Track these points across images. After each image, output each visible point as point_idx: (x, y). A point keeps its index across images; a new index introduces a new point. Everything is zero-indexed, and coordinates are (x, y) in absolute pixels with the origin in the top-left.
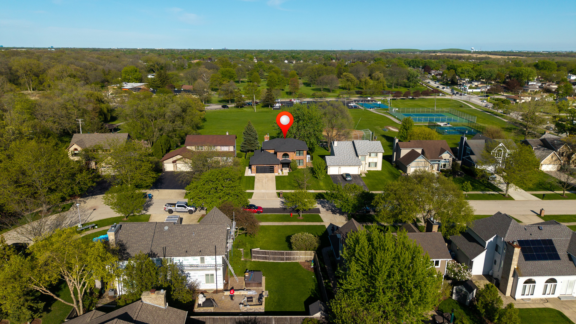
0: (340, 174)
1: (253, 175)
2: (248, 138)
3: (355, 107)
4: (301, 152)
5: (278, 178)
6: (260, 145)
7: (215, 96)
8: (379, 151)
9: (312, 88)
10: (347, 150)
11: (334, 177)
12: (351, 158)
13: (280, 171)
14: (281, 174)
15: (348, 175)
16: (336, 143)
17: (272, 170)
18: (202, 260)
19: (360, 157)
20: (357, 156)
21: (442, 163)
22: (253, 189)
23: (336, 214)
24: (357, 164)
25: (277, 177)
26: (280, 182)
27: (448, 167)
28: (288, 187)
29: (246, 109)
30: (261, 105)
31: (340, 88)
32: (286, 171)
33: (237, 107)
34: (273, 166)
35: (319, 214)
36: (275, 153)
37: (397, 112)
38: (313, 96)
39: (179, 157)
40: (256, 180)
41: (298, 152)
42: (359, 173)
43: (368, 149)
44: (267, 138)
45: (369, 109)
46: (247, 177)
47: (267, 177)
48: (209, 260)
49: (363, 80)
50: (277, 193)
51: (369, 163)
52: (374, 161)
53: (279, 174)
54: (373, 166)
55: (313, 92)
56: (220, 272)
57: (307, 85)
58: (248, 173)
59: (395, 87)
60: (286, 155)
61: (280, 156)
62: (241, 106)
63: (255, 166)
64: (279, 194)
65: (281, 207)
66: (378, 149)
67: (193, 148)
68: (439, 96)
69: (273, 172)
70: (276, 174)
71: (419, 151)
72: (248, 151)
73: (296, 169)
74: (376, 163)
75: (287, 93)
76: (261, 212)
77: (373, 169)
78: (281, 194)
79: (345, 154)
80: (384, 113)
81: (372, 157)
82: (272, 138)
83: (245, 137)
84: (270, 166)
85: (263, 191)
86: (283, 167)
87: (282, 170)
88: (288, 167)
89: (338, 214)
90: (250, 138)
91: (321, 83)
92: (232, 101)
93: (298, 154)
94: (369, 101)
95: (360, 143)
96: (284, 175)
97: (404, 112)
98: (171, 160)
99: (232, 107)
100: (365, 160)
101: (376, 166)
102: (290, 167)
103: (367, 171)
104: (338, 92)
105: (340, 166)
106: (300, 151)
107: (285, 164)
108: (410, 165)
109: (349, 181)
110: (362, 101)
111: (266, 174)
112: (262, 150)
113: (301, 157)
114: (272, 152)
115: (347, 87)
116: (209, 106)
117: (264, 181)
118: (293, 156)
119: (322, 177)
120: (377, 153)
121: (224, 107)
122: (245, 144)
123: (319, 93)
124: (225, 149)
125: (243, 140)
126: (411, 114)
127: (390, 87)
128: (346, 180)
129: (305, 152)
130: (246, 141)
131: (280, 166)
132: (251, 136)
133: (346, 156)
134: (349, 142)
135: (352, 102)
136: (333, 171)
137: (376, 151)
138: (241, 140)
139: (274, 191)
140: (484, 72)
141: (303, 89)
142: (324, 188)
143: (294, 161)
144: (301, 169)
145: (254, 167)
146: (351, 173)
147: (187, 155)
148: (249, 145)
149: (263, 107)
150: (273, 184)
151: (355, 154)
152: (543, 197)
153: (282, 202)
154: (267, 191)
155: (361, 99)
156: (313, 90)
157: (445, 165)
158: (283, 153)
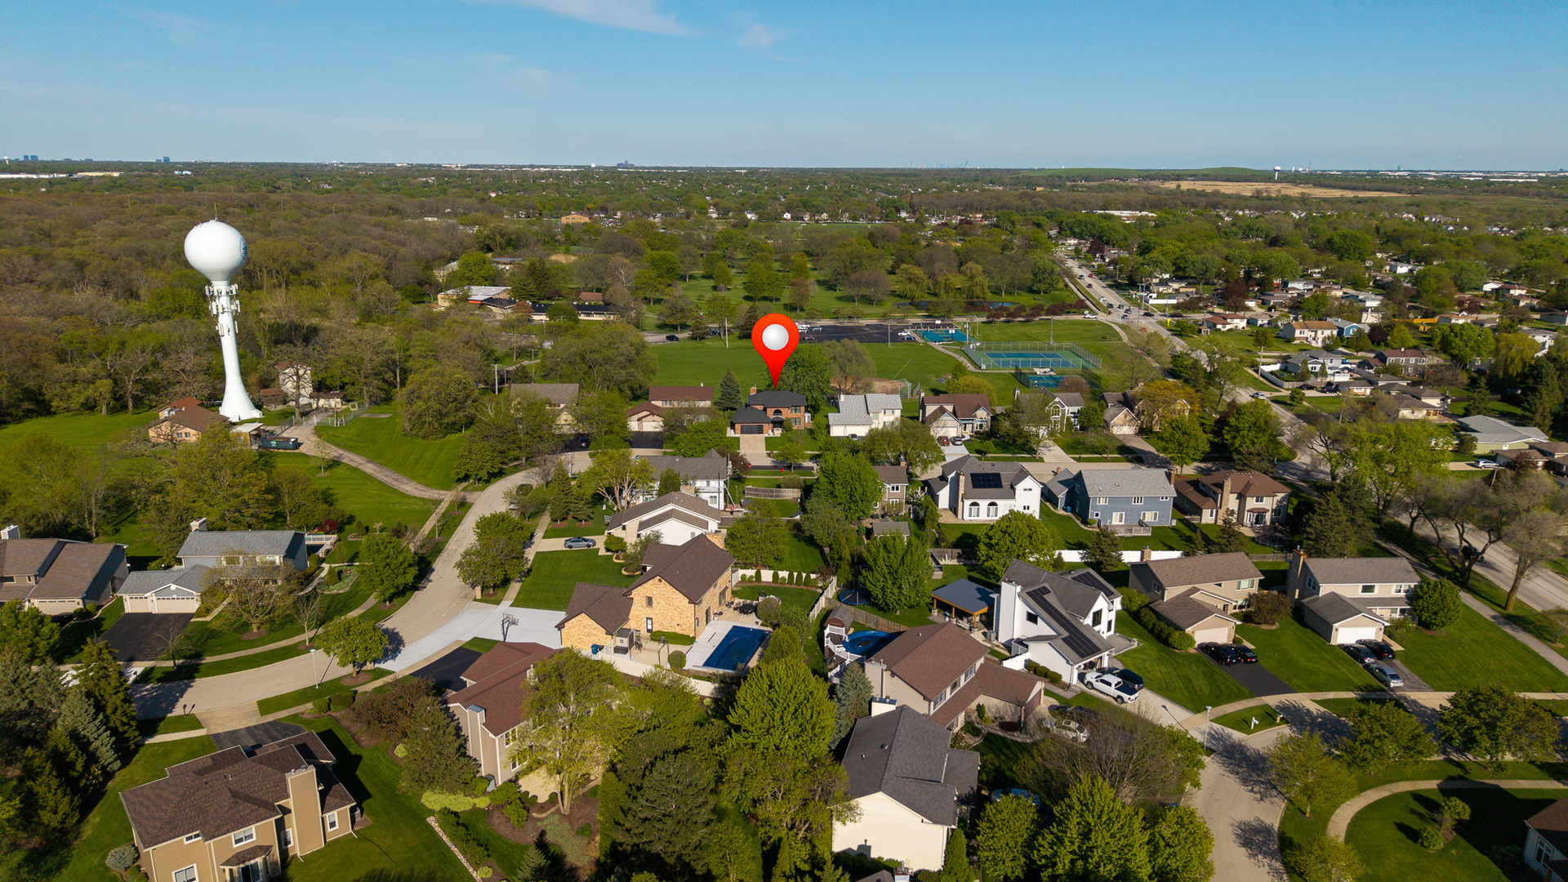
0: (845, 435)
1: (738, 435)
2: (728, 391)
3: (909, 339)
4: (798, 408)
5: (768, 439)
6: (744, 401)
7: (651, 316)
8: (898, 408)
9: (838, 293)
10: (856, 406)
11: (838, 439)
12: (860, 415)
13: (770, 431)
14: (772, 435)
15: (854, 436)
16: (842, 397)
17: (760, 431)
18: (708, 485)
19: (871, 414)
20: (869, 412)
21: (977, 423)
22: (740, 449)
24: (867, 423)
25: (766, 438)
26: (770, 443)
27: (986, 428)
29: (710, 343)
30: (737, 333)
31: (893, 293)
32: (778, 432)
33: (693, 338)
36: (765, 409)
37: (978, 349)
38: (836, 315)
39: (646, 413)
40: (741, 440)
41: (794, 408)
43: (884, 405)
44: (753, 391)
45: (932, 344)
46: (729, 439)
47: (755, 438)
48: (714, 484)
49: (941, 279)
50: (767, 453)
53: (769, 434)
55: (838, 305)
56: (722, 495)
57: (829, 285)
58: (730, 433)
59: (1009, 293)
60: (778, 412)
61: (770, 413)
62: (698, 337)
63: (740, 425)
64: (769, 454)
65: (771, 465)
66: (897, 405)
67: (659, 403)
69: (762, 433)
70: (766, 435)
71: (950, 408)
72: (727, 409)
73: (791, 429)
75: (786, 306)
76: (753, 468)
78: (772, 454)
79: (854, 411)
80: (955, 352)
82: (758, 391)
83: (723, 389)
84: (759, 426)
85: (751, 452)
86: (774, 427)
87: (773, 430)
88: (781, 427)
90: (730, 391)
91: (857, 283)
92: (684, 327)
93: (794, 411)
94: (938, 326)
96: (776, 435)
97: (990, 349)
98: (636, 417)
99: (684, 339)
100: (877, 418)
102: (784, 427)
104: (890, 303)
105: (846, 425)
106: (796, 407)
107: (777, 423)
110: (925, 325)
111: (754, 435)
112: (747, 406)
113: (798, 415)
114: (761, 408)
115: (909, 294)
117: (751, 441)
118: (787, 414)
119: (824, 438)
120: (894, 410)
121: (670, 338)
122: (723, 399)
123: (848, 308)
124: (702, 404)
125: (720, 394)
126: (1002, 352)
127: (996, 291)
128: (850, 443)
129: (803, 408)
130: (724, 395)
131: (771, 425)
132: (731, 389)
133: (854, 414)
134: (857, 396)
135: (907, 327)
136: (837, 431)
137: (895, 407)
138: (717, 395)
139: (765, 452)
141: (819, 296)
142: (823, 449)
143: (789, 419)
144: (798, 429)
145: (738, 427)
146: (859, 434)
147: (655, 411)
148: (729, 402)
149: (740, 338)
150: (763, 444)
151: (866, 411)
152: (1079, 460)
153: (772, 460)
154: (756, 451)
155: (929, 321)
156: (840, 299)
157: (981, 426)
158: (774, 410)
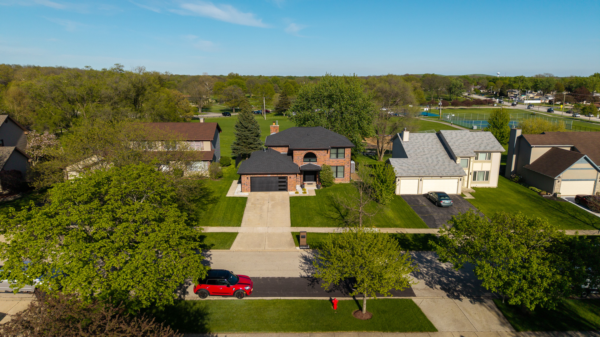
0: (420, 193)
1: (245, 194)
2: (244, 133)
4: (341, 151)
5: (294, 201)
8: (494, 150)
10: (430, 147)
11: (411, 199)
12: (440, 163)
13: (298, 187)
14: (301, 193)
15: (442, 195)
16: (406, 135)
17: (282, 186)
19: (459, 161)
20: (452, 157)
22: (240, 226)
23: (458, 298)
24: (455, 174)
25: (292, 199)
28: (318, 219)
30: (273, 113)
32: (311, 189)
34: (284, 178)
35: (413, 299)
36: (290, 153)
40: (248, 205)
41: (334, 151)
42: (460, 193)
43: (472, 146)
44: (274, 129)
46: (230, 198)
47: (273, 199)
50: (293, 233)
51: (475, 173)
52: (483, 170)
53: (297, 193)
54: (481, 178)
58: (235, 190)
60: (310, 156)
61: (299, 158)
63: (249, 176)
64: (297, 237)
65: (304, 274)
66: (491, 146)
68: (494, 106)
69: (286, 190)
70: (292, 193)
72: (244, 156)
73: (331, 183)
74: (488, 173)
76: (249, 293)
77: (481, 184)
78: (303, 237)
79: (428, 156)
81: (481, 162)
83: (237, 132)
84: (280, 178)
85: (261, 229)
86: (304, 180)
87: (302, 186)
88: (315, 180)
89: (466, 301)
90: (247, 133)
92: (238, 110)
93: (334, 156)
95: (454, 135)
96: (307, 194)
98: (81, 164)
99: (235, 115)
100: (468, 166)
101: (487, 179)
102: (320, 180)
103: (473, 188)
105: (420, 177)
106: (337, 148)
107: (310, 175)
108: (561, 175)
109: (447, 207)
111: (271, 193)
113: (340, 161)
114: (284, 151)
116: (207, 114)
117: (265, 207)
118: (323, 159)
119: (387, 198)
120: (490, 153)
122: (238, 144)
125: (234, 139)
127: (428, 99)
128: (440, 206)
129: (348, 152)
130: (239, 139)
131: (300, 177)
132: (249, 131)
133: (430, 159)
134: (430, 134)
136: (406, 187)
137: (488, 149)
139: (287, 230)
140: (541, 82)
142: (398, 223)
143: (328, 168)
144: (340, 184)
145: (246, 180)
146: (447, 191)
148: (246, 147)
149: (275, 115)
150: (285, 214)
151: (446, 156)
153: (305, 258)
154: (270, 230)
158: (305, 152)
